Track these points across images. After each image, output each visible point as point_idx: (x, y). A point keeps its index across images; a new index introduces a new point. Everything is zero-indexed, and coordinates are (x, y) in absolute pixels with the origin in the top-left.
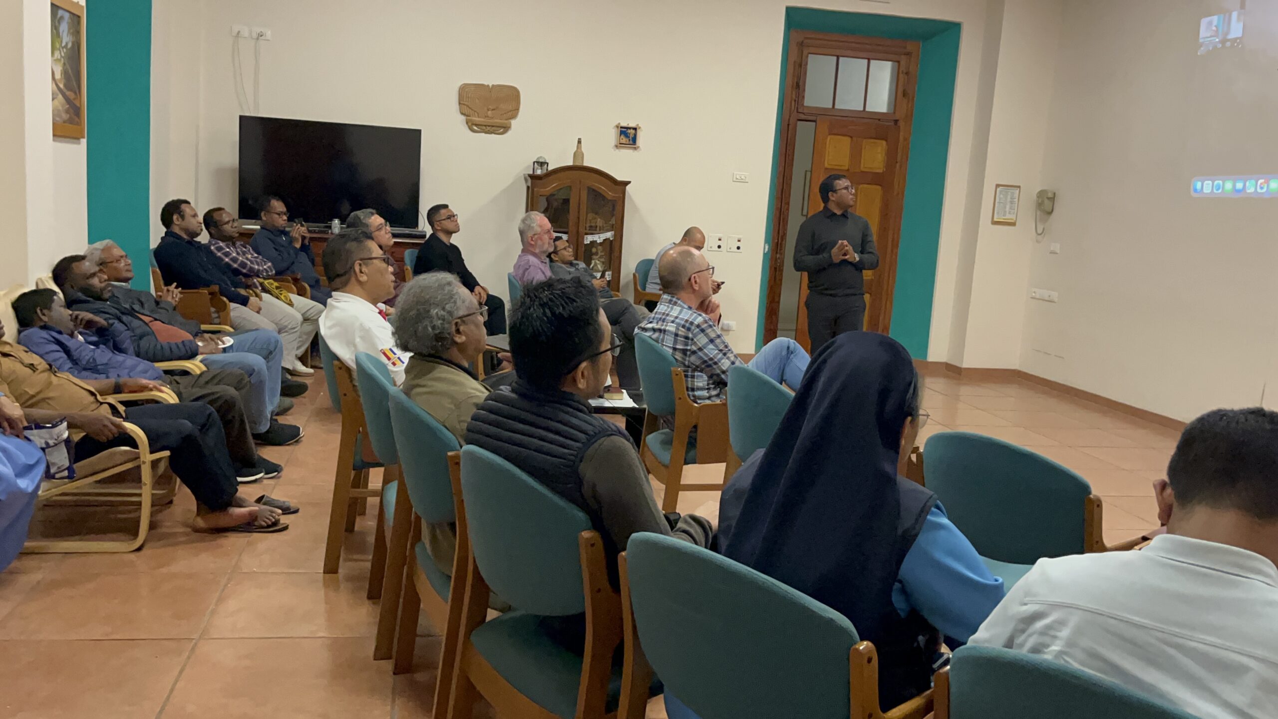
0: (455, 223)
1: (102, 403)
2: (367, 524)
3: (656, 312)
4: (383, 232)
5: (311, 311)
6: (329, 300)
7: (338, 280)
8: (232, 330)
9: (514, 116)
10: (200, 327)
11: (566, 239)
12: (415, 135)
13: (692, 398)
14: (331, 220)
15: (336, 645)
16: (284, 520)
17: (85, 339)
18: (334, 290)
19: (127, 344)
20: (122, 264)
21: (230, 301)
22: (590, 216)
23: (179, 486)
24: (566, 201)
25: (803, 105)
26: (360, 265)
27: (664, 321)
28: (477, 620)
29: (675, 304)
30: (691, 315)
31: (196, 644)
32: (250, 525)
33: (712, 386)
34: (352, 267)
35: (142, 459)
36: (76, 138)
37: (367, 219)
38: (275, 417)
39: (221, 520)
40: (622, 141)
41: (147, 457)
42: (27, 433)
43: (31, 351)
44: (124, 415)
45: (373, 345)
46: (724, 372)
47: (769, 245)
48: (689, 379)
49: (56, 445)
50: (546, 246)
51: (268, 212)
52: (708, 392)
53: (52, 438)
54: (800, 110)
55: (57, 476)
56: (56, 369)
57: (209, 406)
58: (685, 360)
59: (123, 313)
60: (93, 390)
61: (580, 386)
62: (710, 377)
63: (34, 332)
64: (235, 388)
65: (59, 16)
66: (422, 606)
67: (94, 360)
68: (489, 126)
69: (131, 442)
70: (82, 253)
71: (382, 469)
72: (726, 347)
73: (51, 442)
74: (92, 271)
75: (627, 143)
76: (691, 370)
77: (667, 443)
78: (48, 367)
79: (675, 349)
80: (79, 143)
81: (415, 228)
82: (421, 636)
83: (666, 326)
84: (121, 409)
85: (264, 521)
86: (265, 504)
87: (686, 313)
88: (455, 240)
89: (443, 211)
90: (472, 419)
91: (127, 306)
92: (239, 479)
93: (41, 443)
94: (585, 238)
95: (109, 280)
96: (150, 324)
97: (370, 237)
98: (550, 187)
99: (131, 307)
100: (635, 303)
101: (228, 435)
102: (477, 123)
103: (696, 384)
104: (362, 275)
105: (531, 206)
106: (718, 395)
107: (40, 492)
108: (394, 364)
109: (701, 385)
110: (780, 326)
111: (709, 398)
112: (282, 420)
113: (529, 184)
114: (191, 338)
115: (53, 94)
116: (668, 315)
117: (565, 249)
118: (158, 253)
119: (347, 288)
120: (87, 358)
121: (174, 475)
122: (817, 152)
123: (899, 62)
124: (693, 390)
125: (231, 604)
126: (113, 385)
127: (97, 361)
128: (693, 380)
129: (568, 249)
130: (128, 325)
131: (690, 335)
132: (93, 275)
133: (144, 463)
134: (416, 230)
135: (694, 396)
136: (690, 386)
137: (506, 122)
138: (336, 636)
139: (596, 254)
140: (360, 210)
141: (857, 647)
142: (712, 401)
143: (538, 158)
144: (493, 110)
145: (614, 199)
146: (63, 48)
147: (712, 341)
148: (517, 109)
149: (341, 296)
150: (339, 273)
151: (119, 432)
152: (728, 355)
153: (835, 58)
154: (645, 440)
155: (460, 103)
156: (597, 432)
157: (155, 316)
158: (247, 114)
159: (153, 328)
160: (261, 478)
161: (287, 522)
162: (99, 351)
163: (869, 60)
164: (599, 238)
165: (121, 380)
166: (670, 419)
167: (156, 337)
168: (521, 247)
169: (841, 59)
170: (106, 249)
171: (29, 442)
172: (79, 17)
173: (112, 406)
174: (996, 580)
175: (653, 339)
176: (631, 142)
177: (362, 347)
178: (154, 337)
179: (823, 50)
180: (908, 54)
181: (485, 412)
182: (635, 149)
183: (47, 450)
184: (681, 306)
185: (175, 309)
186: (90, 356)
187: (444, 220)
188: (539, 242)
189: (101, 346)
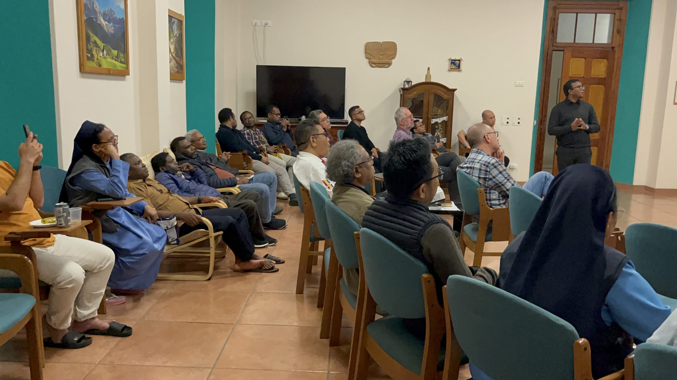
0: (363, 115)
1: (191, 208)
2: (317, 269)
3: (469, 158)
4: (325, 122)
5: (291, 161)
6: (298, 156)
7: (302, 146)
8: (253, 172)
9: (394, 57)
10: (238, 171)
11: (421, 122)
12: (343, 70)
13: (490, 205)
14: (301, 116)
15: (302, 330)
16: (277, 266)
17: (185, 177)
18: (301, 151)
19: (204, 179)
20: (201, 142)
21: (253, 158)
22: (435, 108)
23: (228, 249)
24: (422, 101)
25: (556, 42)
26: (313, 138)
27: (473, 162)
28: (370, 319)
29: (480, 153)
30: (489, 158)
31: (234, 327)
32: (261, 269)
33: (501, 198)
34: (309, 139)
35: (210, 235)
36: (181, 80)
37: (318, 115)
38: (274, 216)
39: (247, 266)
40: (452, 68)
41: (212, 234)
42: (158, 222)
43: (161, 183)
44: (201, 213)
45: (319, 178)
46: (508, 190)
47: (537, 121)
48: (488, 194)
49: (171, 228)
50: (410, 124)
51: (272, 113)
52: (499, 202)
53: (169, 225)
54: (554, 45)
55: (172, 243)
56: (172, 192)
57: (241, 210)
58: (485, 183)
59: (202, 164)
60: (188, 202)
61: (422, 197)
62: (500, 193)
63: (163, 174)
64: (254, 201)
65: (172, 22)
66: (343, 312)
67: (189, 187)
68: (380, 64)
69: (206, 227)
70: (183, 136)
71: (324, 241)
72: (509, 176)
73: (169, 227)
74: (188, 145)
75: (455, 68)
76: (488, 189)
77: (475, 230)
78: (168, 191)
79: (479, 178)
80: (182, 83)
81: (342, 119)
82: (344, 327)
83: (475, 165)
84: (200, 211)
85: (267, 267)
86: (268, 258)
87: (486, 157)
88: (363, 124)
89: (356, 109)
90: (365, 215)
91: (204, 161)
92: (256, 246)
93: (165, 228)
94: (432, 120)
95: (195, 149)
96: (214, 170)
97: (318, 123)
98: (413, 94)
99: (206, 162)
100: (459, 155)
101: (250, 224)
102: (375, 62)
103: (491, 197)
104: (314, 143)
105: (403, 104)
106: (504, 203)
107: (165, 251)
108: (329, 188)
109: (494, 197)
110: (543, 166)
111: (499, 205)
112: (277, 217)
113: (402, 93)
114: (234, 176)
115: (170, 59)
116: (475, 159)
117: (421, 126)
118: (218, 135)
119: (306, 150)
120: (186, 186)
121: (226, 244)
122: (565, 67)
123: (615, 14)
124: (490, 200)
125: (251, 308)
126: (197, 200)
127: (190, 187)
128: (490, 194)
129: (422, 126)
130: (205, 170)
131: (488, 170)
132: (189, 146)
133: (211, 237)
134: (343, 120)
135: (491, 204)
136: (488, 198)
137: (390, 61)
138: (301, 325)
139: (438, 129)
140: (315, 110)
141: (578, 341)
142: (501, 207)
143: (406, 79)
144: (382, 55)
145: (448, 99)
146: (174, 37)
147: (501, 173)
148: (396, 54)
149: (303, 153)
150: (302, 142)
151: (200, 222)
152: (510, 180)
153: (575, 14)
154: (463, 228)
155: (365, 53)
156: (430, 221)
157: (216, 166)
158: (260, 64)
159: (216, 172)
160: (267, 246)
161: (279, 268)
162: (191, 183)
163: (596, 14)
164: (439, 120)
165: (201, 197)
166: (477, 217)
167: (217, 176)
168: (397, 127)
169: (579, 14)
170: (194, 134)
171: (159, 227)
172: (182, 21)
173: (196, 210)
174: (667, 307)
175: (467, 173)
176: (457, 68)
177: (313, 179)
178: (216, 176)
179: (568, 10)
180: (621, 9)
181: (372, 211)
182: (459, 71)
183: (167, 231)
184: (483, 154)
185: (227, 162)
186: (187, 185)
187: (357, 114)
188: (406, 123)
189: (192, 180)
